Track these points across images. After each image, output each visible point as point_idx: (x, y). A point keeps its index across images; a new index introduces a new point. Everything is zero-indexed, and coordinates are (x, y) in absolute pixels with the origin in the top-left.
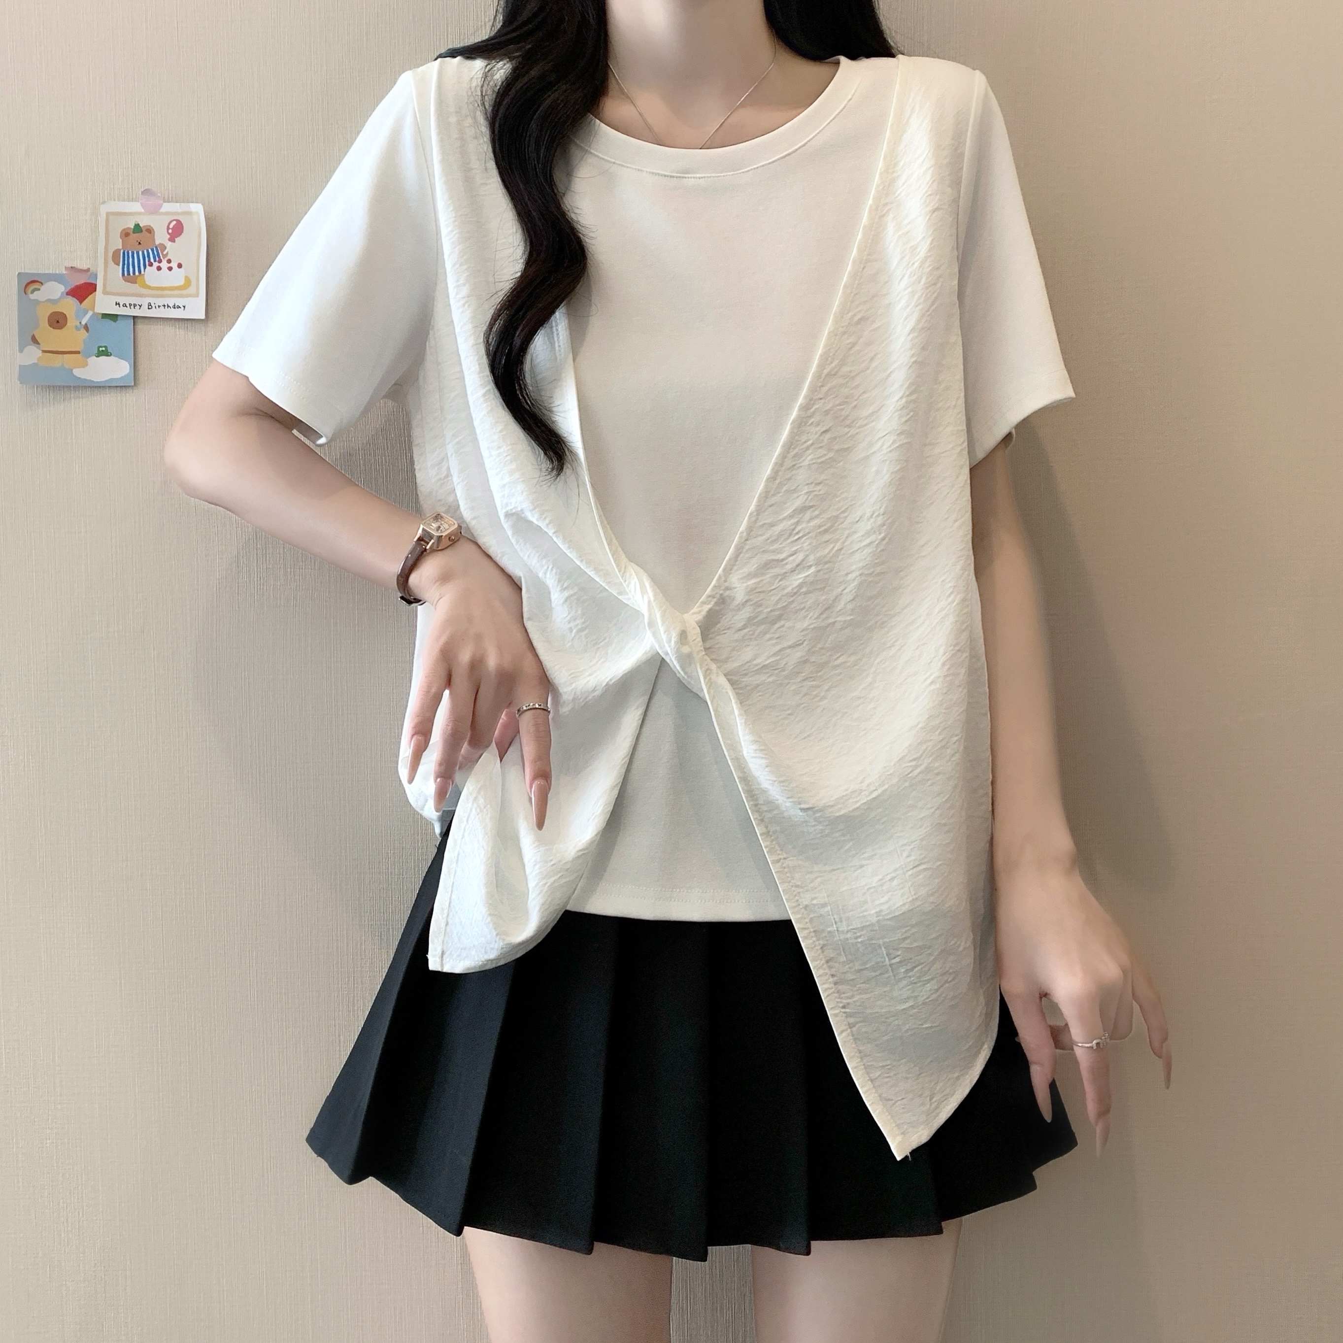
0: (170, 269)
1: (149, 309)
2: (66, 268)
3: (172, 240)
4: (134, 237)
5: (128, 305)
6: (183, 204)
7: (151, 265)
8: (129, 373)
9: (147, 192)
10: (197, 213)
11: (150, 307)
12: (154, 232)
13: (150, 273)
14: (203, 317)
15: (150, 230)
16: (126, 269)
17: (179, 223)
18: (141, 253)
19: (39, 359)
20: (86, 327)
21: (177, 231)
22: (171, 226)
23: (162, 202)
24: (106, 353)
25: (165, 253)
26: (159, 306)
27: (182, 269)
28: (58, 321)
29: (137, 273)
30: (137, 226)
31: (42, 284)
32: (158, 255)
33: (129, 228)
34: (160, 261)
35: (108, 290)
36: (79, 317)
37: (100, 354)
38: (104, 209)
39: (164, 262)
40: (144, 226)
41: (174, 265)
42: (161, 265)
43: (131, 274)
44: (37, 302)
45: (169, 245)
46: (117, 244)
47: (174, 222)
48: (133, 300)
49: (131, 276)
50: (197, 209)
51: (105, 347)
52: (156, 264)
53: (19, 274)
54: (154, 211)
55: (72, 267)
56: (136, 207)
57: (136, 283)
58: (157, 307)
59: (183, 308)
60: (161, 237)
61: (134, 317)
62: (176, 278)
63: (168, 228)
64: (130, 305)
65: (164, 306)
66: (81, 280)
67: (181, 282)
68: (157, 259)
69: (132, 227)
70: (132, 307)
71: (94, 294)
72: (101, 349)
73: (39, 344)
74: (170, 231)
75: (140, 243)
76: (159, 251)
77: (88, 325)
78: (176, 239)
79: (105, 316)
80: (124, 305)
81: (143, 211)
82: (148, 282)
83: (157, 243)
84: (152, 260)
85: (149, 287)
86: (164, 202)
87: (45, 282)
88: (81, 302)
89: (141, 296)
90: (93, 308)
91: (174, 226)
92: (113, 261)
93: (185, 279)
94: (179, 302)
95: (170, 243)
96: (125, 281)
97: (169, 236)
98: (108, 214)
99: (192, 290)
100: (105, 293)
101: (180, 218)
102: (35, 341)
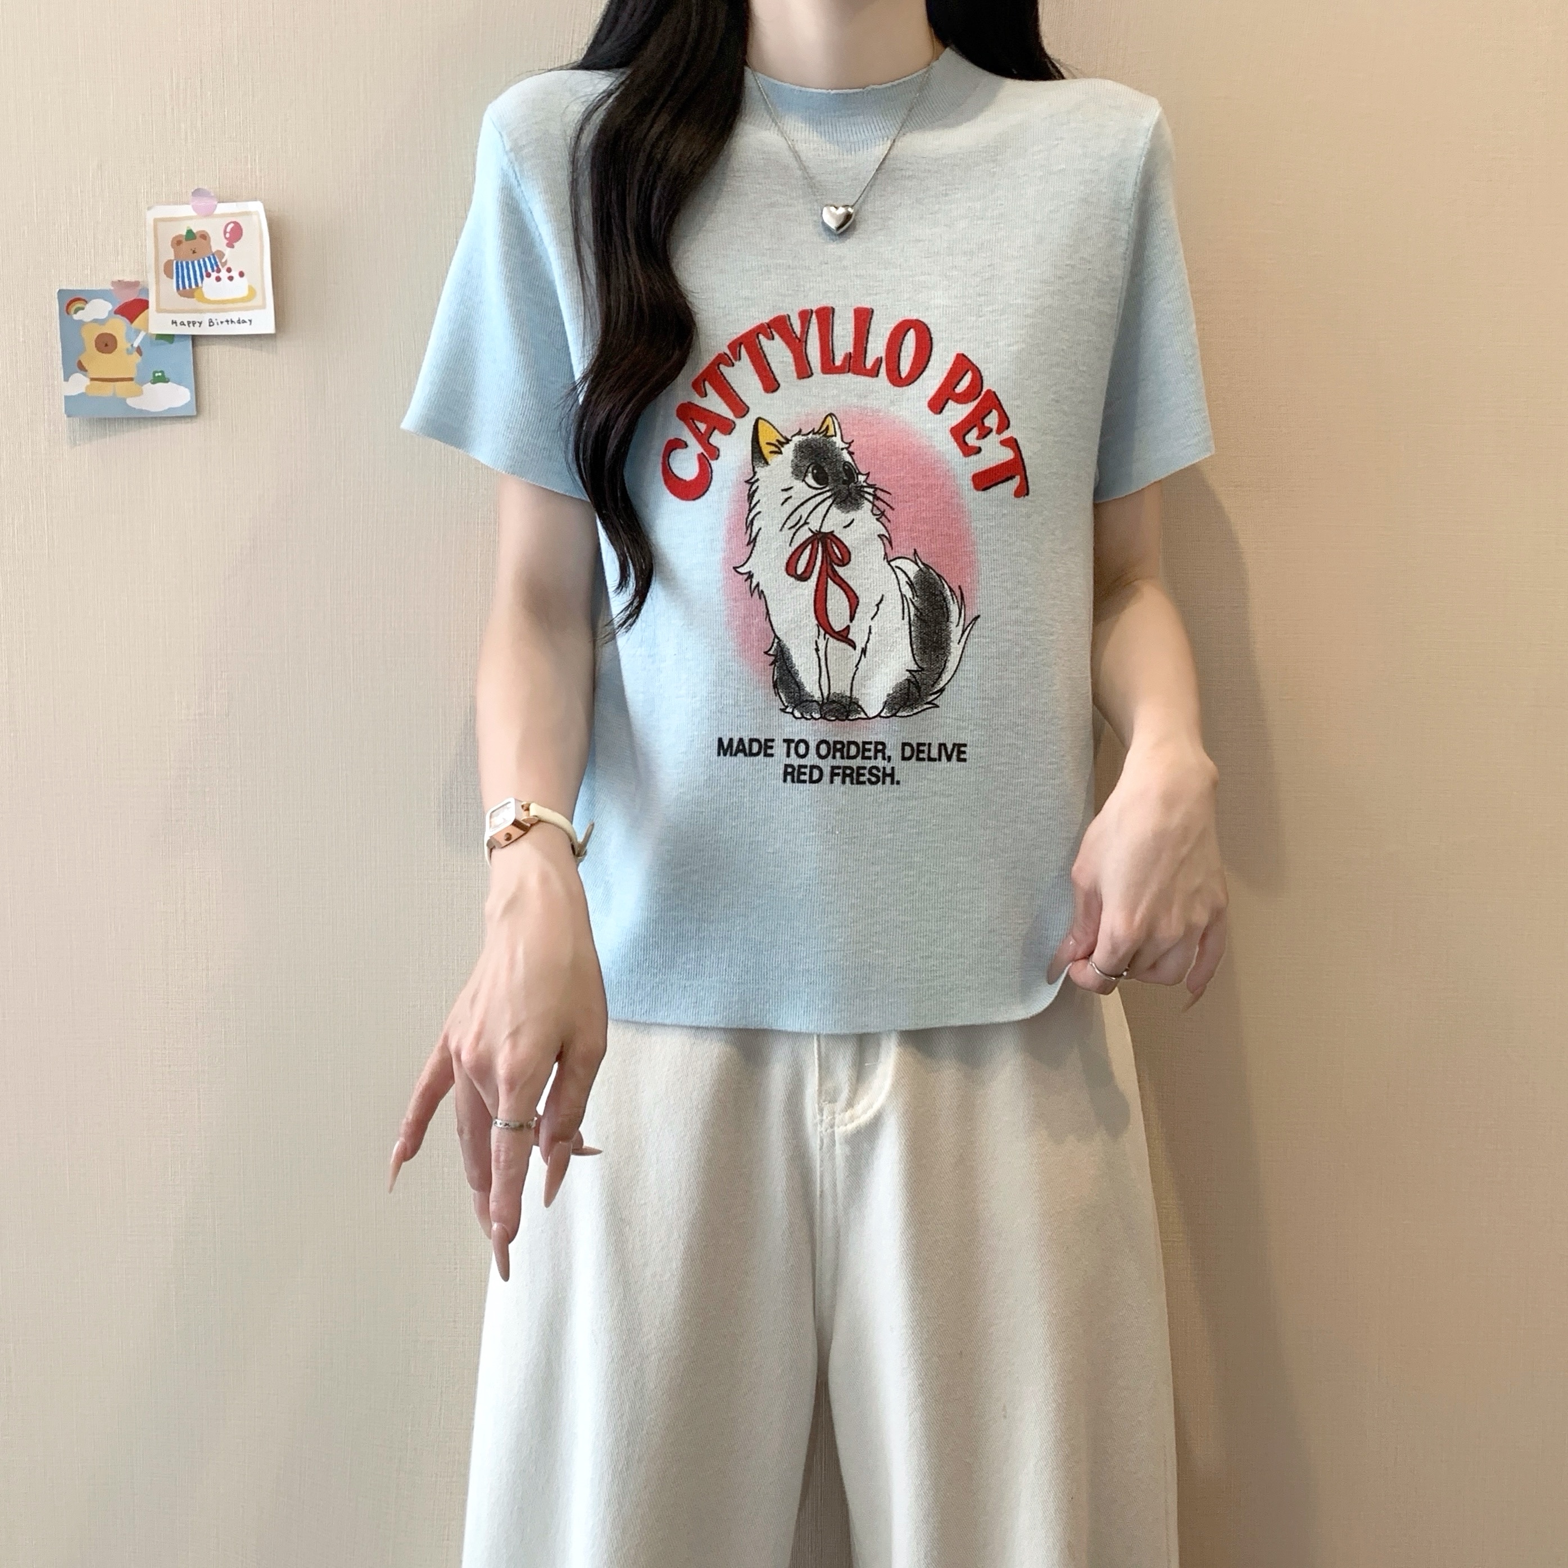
0: (231, 278)
1: (210, 326)
2: (113, 283)
3: (230, 245)
4: (186, 246)
5: (186, 323)
6: (239, 204)
7: (209, 275)
8: (189, 402)
9: (197, 193)
10: (257, 213)
11: (211, 324)
12: (210, 238)
13: (209, 286)
14: (271, 329)
15: (204, 236)
16: (180, 283)
17: (237, 224)
18: (196, 263)
19: (87, 387)
20: (139, 350)
21: (235, 234)
22: (229, 229)
23: (216, 203)
24: (163, 379)
25: (223, 260)
26: (222, 322)
27: (244, 277)
28: (106, 344)
29: (194, 286)
30: (190, 232)
31: (84, 300)
32: (216, 263)
33: (181, 236)
34: (219, 271)
35: (163, 306)
36: (130, 339)
37: (156, 380)
38: (151, 216)
39: (224, 271)
40: (197, 232)
41: (235, 274)
42: (221, 275)
43: (187, 287)
44: (81, 323)
45: (227, 251)
46: (169, 254)
47: (232, 225)
48: (192, 317)
49: (187, 291)
50: (257, 207)
51: (162, 372)
52: (214, 275)
53: (60, 291)
54: (209, 213)
55: (119, 281)
56: (186, 210)
57: (193, 297)
58: (219, 323)
59: (249, 322)
60: (218, 242)
61: (194, 338)
62: (239, 288)
63: (225, 232)
64: (189, 323)
65: (227, 321)
66: (130, 296)
67: (245, 293)
68: (215, 268)
69: (184, 233)
70: (191, 325)
71: (146, 311)
72: (157, 375)
73: (86, 371)
74: (228, 235)
75: (194, 252)
76: (217, 260)
77: (141, 348)
78: (235, 244)
79: (160, 337)
80: (182, 324)
81: (194, 214)
82: (206, 296)
83: (214, 250)
84: (210, 270)
85: (209, 302)
86: (219, 202)
87: (91, 300)
88: (132, 319)
89: (201, 311)
90: (147, 329)
91: (232, 229)
92: (165, 273)
93: (249, 290)
94: (245, 315)
95: (229, 249)
96: (181, 295)
97: (226, 242)
98: (156, 221)
99: (257, 301)
100: (159, 310)
101: (238, 220)
102: (82, 368)
